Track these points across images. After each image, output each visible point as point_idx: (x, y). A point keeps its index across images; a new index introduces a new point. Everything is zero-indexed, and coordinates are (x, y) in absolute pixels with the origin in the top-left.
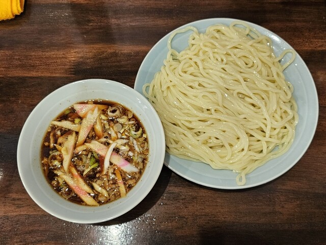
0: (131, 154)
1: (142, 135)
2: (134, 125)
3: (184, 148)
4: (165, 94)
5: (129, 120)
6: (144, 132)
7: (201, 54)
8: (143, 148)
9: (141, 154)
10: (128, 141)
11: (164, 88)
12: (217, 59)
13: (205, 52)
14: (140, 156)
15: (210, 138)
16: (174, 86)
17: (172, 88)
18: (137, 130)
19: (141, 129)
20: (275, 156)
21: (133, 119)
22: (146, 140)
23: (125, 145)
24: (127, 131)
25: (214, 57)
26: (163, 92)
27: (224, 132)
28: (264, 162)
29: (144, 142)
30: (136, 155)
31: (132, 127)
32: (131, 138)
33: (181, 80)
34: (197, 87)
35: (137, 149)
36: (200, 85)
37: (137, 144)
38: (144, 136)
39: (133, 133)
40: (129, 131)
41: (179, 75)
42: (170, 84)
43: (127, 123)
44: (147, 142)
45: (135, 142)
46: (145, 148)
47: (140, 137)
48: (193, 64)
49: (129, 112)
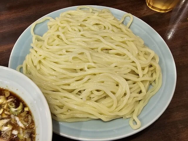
0: (15, 132)
1: (23, 109)
2: (14, 102)
3: (70, 110)
4: (38, 68)
5: (7, 99)
6: (25, 106)
7: (60, 29)
8: (27, 122)
9: (26, 129)
10: (9, 120)
11: (36, 62)
12: (75, 30)
13: (63, 28)
14: (26, 131)
15: (92, 93)
16: (44, 59)
17: (43, 61)
18: (17, 106)
19: (21, 104)
20: (153, 93)
21: (11, 97)
22: (29, 113)
23: (6, 125)
24: (7, 110)
25: (72, 29)
26: (35, 67)
27: (103, 82)
28: (147, 101)
29: (27, 115)
30: (21, 131)
31: (11, 104)
32: (12, 116)
33: (50, 52)
34: (66, 53)
35: (21, 125)
36: (67, 52)
37: (21, 120)
38: (26, 109)
39: (13, 110)
40: (8, 110)
41: (47, 48)
42: (40, 58)
43: (5, 102)
44: (31, 115)
45: (17, 119)
46: (30, 121)
47: (22, 112)
48: (57, 38)
49: (5, 92)
